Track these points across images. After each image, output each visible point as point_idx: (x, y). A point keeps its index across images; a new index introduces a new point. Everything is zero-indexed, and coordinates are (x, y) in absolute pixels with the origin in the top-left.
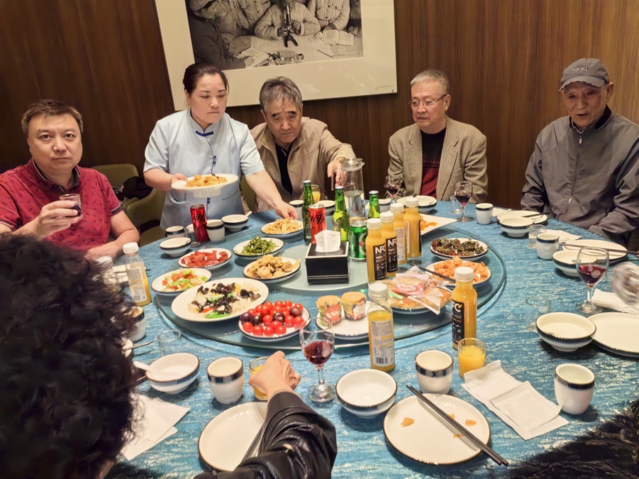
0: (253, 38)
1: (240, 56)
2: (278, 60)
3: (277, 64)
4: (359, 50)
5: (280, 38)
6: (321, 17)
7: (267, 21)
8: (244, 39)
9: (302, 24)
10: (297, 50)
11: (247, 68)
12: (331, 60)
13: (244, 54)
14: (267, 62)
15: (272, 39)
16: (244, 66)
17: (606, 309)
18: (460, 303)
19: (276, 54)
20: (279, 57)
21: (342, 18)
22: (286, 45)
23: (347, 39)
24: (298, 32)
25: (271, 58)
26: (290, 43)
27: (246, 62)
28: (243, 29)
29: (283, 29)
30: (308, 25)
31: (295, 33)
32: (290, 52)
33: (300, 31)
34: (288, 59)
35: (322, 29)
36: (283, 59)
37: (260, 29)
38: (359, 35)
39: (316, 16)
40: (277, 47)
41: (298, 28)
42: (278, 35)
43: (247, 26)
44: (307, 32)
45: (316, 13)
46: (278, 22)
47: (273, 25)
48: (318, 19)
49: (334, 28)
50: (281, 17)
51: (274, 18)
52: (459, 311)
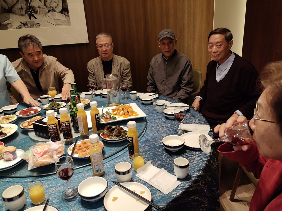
0: (11, 15)
1: (4, 23)
2: (26, 26)
3: (26, 28)
4: (69, 22)
5: (27, 15)
6: (48, 6)
7: (19, 6)
8: (6, 15)
9: (38, 9)
10: (37, 21)
11: (9, 30)
12: (55, 27)
13: (7, 22)
14: (20, 27)
15: (22, 15)
16: (7, 28)
17: (186, 131)
18: (131, 138)
19: (25, 23)
20: (27, 24)
21: (58, 7)
22: (30, 19)
23: (62, 17)
24: (36, 13)
25: (22, 25)
26: (32, 17)
27: (8, 26)
28: (5, 9)
29: (28, 11)
30: (41, 10)
31: (35, 13)
32: (33, 22)
33: (37, 12)
34: (32, 26)
35: (49, 12)
36: (29, 25)
37: (15, 10)
38: (68, 15)
39: (45, 5)
40: (26, 19)
41: (36, 10)
42: (26, 14)
43: (7, 8)
44: (41, 12)
45: (45, 4)
46: (24, 7)
47: (22, 8)
48: (46, 7)
49: (55, 11)
50: (26, 5)
51: (22, 5)
52: (131, 141)
